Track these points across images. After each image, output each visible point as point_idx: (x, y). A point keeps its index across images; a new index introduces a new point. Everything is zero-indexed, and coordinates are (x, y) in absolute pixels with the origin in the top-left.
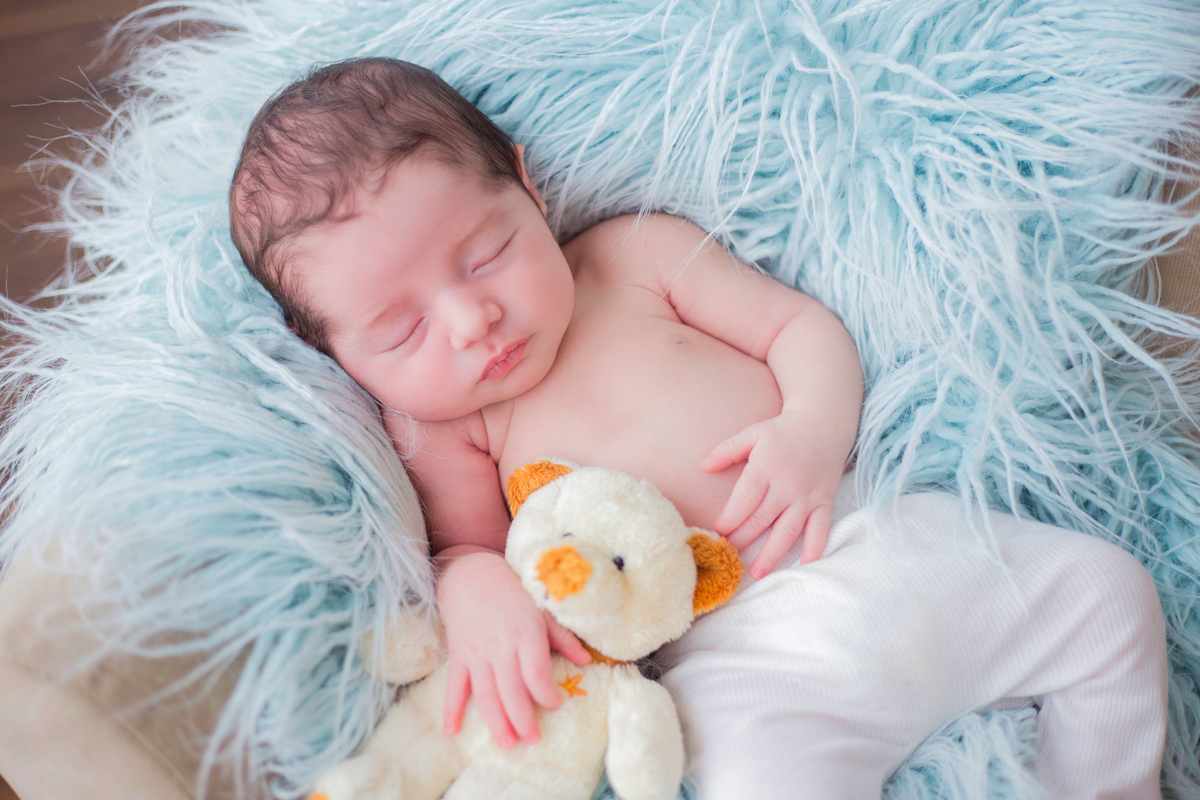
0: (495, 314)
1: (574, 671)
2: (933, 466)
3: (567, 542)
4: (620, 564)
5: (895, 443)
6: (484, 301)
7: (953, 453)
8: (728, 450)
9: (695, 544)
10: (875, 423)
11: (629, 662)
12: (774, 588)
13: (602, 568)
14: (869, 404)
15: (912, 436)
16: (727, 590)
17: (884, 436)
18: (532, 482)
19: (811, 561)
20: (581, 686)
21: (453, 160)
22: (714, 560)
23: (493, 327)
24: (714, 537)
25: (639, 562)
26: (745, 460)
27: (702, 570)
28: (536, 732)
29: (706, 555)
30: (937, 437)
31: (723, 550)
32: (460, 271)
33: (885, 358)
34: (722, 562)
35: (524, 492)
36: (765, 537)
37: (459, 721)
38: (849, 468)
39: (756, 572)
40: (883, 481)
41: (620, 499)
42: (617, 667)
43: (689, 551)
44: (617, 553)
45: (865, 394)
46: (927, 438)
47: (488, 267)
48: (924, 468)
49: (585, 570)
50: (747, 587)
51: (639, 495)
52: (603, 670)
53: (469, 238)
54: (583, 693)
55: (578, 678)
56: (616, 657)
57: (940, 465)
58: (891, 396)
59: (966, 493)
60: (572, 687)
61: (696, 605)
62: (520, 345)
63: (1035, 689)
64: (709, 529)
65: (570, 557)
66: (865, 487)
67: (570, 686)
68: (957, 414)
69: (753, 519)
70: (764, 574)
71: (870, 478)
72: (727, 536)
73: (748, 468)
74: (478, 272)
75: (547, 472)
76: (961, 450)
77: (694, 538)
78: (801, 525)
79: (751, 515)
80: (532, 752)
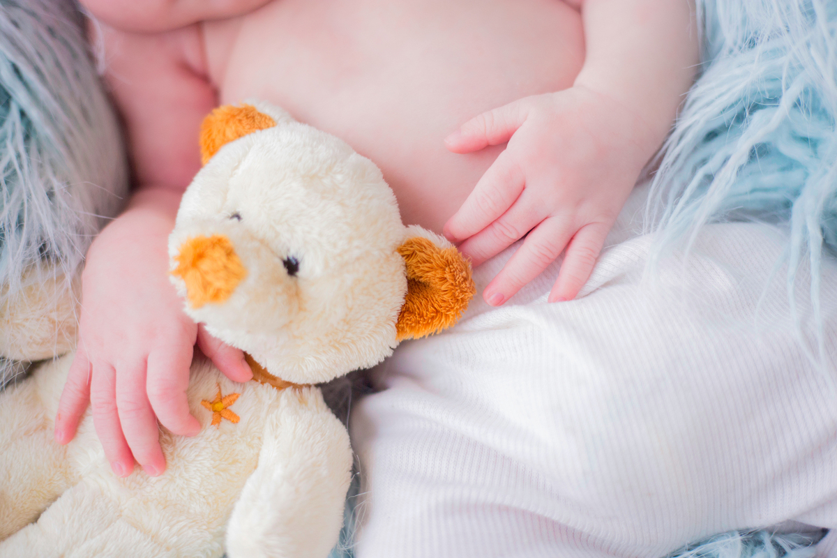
1: (228, 389)
2: (766, 190)
4: (292, 267)
5: (718, 149)
7: (795, 176)
8: (483, 126)
9: (409, 252)
10: (696, 120)
11: (309, 386)
12: (507, 326)
14: (694, 94)
15: (740, 146)
16: (447, 316)
17: (711, 135)
18: (229, 133)
19: (565, 299)
20: (234, 408)
22: (432, 277)
24: (442, 244)
25: (318, 270)
26: (502, 143)
27: (415, 286)
28: (161, 459)
29: (424, 267)
30: (779, 154)
31: (448, 264)
33: (729, 34)
34: (444, 279)
35: (218, 141)
36: (513, 249)
37: (73, 426)
38: (648, 173)
39: (490, 295)
40: (687, 203)
41: (310, 179)
42: (289, 390)
43: (398, 260)
44: (292, 254)
45: (698, 74)
46: (760, 152)
48: (753, 191)
49: (236, 276)
50: (476, 315)
51: (339, 177)
52: (266, 392)
54: (234, 419)
55: (233, 397)
56: (285, 378)
57: (775, 189)
58: (724, 89)
59: (796, 239)
60: (221, 410)
61: (399, 328)
64: (438, 232)
65: (218, 254)
66: (661, 211)
67: (219, 406)
68: (808, 126)
69: (497, 226)
70: (502, 301)
71: (672, 195)
72: (460, 243)
73: (504, 157)
75: (245, 122)
76: (807, 175)
77: (410, 243)
78: (560, 245)
79: (497, 220)
80: (155, 485)
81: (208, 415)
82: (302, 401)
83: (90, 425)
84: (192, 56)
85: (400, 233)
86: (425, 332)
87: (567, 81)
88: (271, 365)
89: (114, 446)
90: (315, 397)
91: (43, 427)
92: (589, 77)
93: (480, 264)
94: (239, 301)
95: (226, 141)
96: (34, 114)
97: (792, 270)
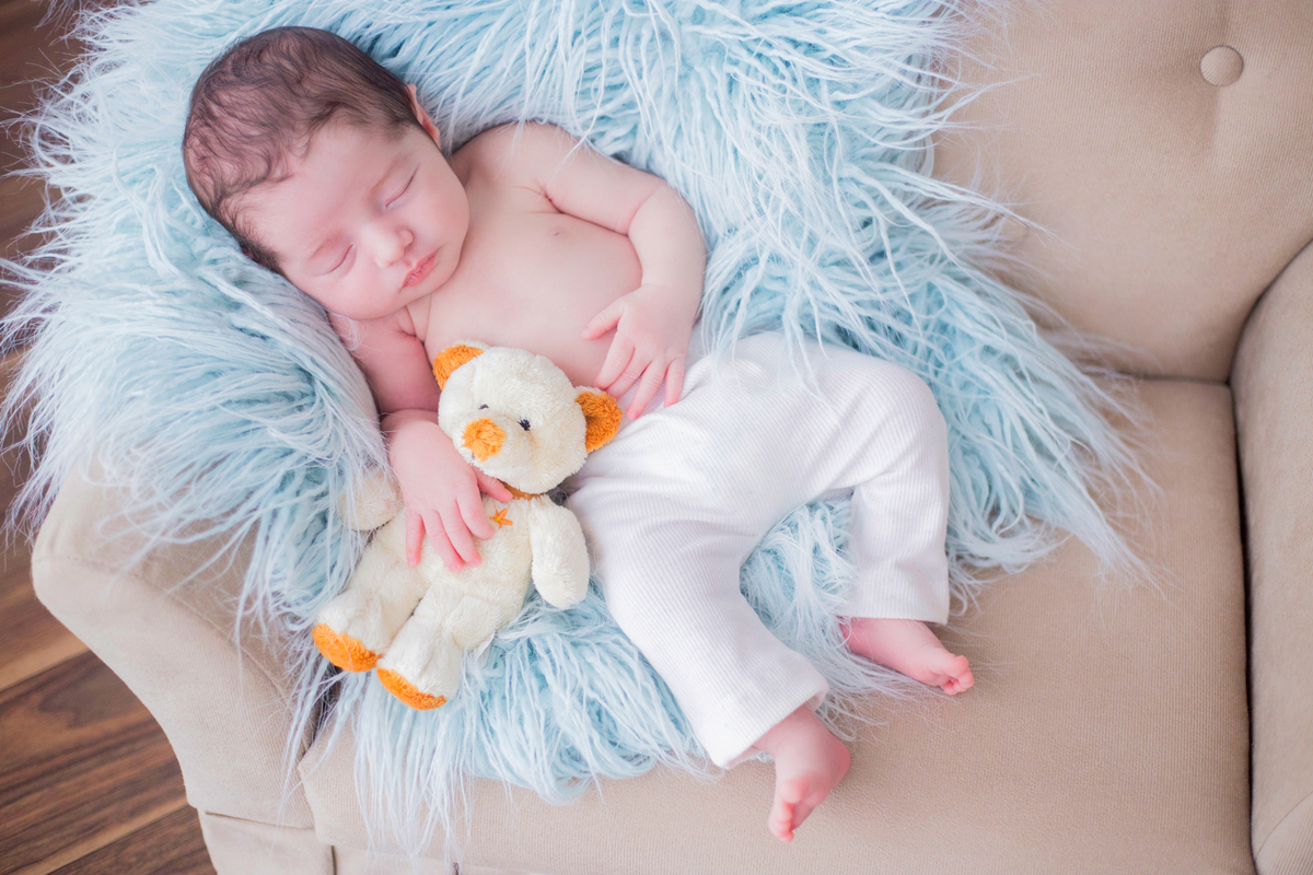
0: (408, 239)
1: (500, 507)
2: (765, 313)
3: (484, 414)
4: (525, 425)
5: (732, 298)
6: (399, 229)
7: (778, 300)
8: (602, 321)
9: (582, 401)
10: (714, 286)
11: (542, 494)
12: (645, 427)
13: (513, 430)
14: (709, 271)
15: (744, 293)
17: (726, 290)
18: (453, 363)
19: (673, 403)
20: (506, 517)
21: (360, 121)
22: (598, 412)
23: (408, 249)
24: (597, 392)
25: (541, 423)
26: (614, 327)
27: (590, 419)
28: (478, 557)
29: (592, 407)
30: (766, 290)
31: (605, 402)
32: (377, 208)
33: (719, 229)
34: (605, 411)
35: (447, 370)
36: (636, 386)
37: (418, 555)
38: (698, 320)
39: (631, 415)
40: (724, 332)
41: (521, 375)
42: (534, 499)
43: (578, 406)
44: (523, 418)
45: (707, 260)
46: (757, 291)
47: (399, 200)
48: (758, 315)
49: (500, 436)
50: (625, 427)
51: (536, 370)
52: (522, 503)
53: (381, 182)
54: (509, 522)
55: (504, 512)
56: (531, 492)
57: (769, 311)
58: (726, 262)
59: (788, 335)
60: (500, 520)
61: (587, 446)
62: (431, 258)
63: (848, 483)
64: (593, 387)
65: (488, 427)
66: (710, 340)
67: (499, 519)
68: (777, 271)
69: (624, 375)
70: (638, 416)
71: (713, 331)
72: (605, 389)
73: (618, 336)
74: (391, 205)
75: (463, 354)
76: (785, 298)
77: (581, 396)
78: (662, 375)
79: (623, 371)
80: (476, 572)
81: (496, 525)
82: (543, 504)
83: (429, 548)
84: (407, 327)
85: (574, 393)
86: (601, 445)
87: (637, 283)
88: (523, 487)
89: (450, 556)
90: (547, 499)
91: (398, 562)
92: (649, 278)
93: (618, 398)
94: (506, 450)
95: (453, 369)
96: (330, 384)
97: (791, 353)
